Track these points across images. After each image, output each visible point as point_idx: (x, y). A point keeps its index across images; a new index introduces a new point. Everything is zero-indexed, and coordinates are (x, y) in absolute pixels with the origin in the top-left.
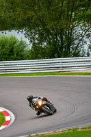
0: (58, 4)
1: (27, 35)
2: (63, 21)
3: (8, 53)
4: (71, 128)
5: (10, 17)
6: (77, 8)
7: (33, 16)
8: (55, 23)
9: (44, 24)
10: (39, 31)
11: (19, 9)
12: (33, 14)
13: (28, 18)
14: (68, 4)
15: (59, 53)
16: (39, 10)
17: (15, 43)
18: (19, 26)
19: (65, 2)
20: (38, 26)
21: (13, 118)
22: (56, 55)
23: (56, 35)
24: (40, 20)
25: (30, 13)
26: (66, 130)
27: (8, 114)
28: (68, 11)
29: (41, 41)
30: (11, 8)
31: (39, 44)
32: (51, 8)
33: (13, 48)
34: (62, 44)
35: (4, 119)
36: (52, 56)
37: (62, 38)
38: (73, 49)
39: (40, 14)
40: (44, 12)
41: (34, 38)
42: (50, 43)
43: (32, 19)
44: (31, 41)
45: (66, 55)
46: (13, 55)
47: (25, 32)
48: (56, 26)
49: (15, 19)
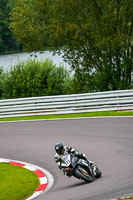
0: (112, 11)
1: (67, 58)
2: (120, 36)
3: (39, 85)
5: (42, 32)
8: (108, 39)
9: (92, 41)
11: (54, 21)
12: (75, 26)
13: (69, 33)
14: (127, 10)
15: (114, 84)
16: (85, 21)
17: (49, 70)
18: (54, 45)
20: (82, 44)
22: (110, 87)
23: (110, 57)
24: (85, 34)
25: (72, 26)
27: (43, 175)
28: (127, 21)
29: (88, 66)
31: (84, 70)
32: (102, 18)
33: (46, 78)
35: (38, 182)
36: (104, 88)
37: (118, 61)
39: (85, 26)
40: (91, 23)
41: (76, 62)
42: (101, 68)
43: (74, 35)
44: (73, 67)
46: (47, 87)
47: (63, 54)
48: (109, 42)
49: (49, 35)
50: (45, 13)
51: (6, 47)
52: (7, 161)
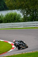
2: (37, 6)
3: (13, 19)
5: (14, 4)
8: (33, 6)
9: (28, 7)
10: (26, 10)
13: (22, 5)
15: (35, 19)
16: (26, 1)
17: (16, 15)
20: (26, 8)
22: (33, 20)
23: (33, 12)
24: (27, 5)
25: (23, 3)
29: (27, 14)
30: (15, 1)
33: (15, 17)
37: (36, 13)
39: (26, 3)
41: (24, 13)
42: (31, 15)
46: (15, 20)
47: (20, 11)
51: (5, 8)
52: (3, 41)
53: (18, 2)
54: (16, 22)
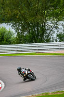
0: (35, 5)
1: (13, 27)
2: (39, 17)
4: (44, 92)
5: (2, 14)
6: (48, 8)
7: (18, 13)
8: (33, 18)
9: (25, 19)
10: (22, 24)
11: (7, 8)
12: (18, 12)
13: (14, 15)
14: (42, 5)
15: (35, 40)
16: (22, 9)
17: (5, 32)
18: (8, 21)
19: (40, 3)
20: (21, 20)
21: (3, 86)
22: (33, 41)
23: (34, 27)
24: (22, 16)
25: (16, 11)
26: (40, 94)
28: (42, 10)
29: (23, 31)
30: (2, 8)
31: (21, 33)
32: (30, 8)
33: (3, 36)
34: (38, 33)
36: (31, 42)
37: (38, 29)
38: (46, 37)
39: (22, 12)
40: (25, 10)
41: (18, 29)
42: (29, 32)
43: (17, 16)
44: (16, 31)
45: (41, 41)
46: (3, 41)
47: (12, 25)
48: (34, 20)
49: (5, 15)
50: (3, 5)
53: (8, 10)
54: (5, 44)
